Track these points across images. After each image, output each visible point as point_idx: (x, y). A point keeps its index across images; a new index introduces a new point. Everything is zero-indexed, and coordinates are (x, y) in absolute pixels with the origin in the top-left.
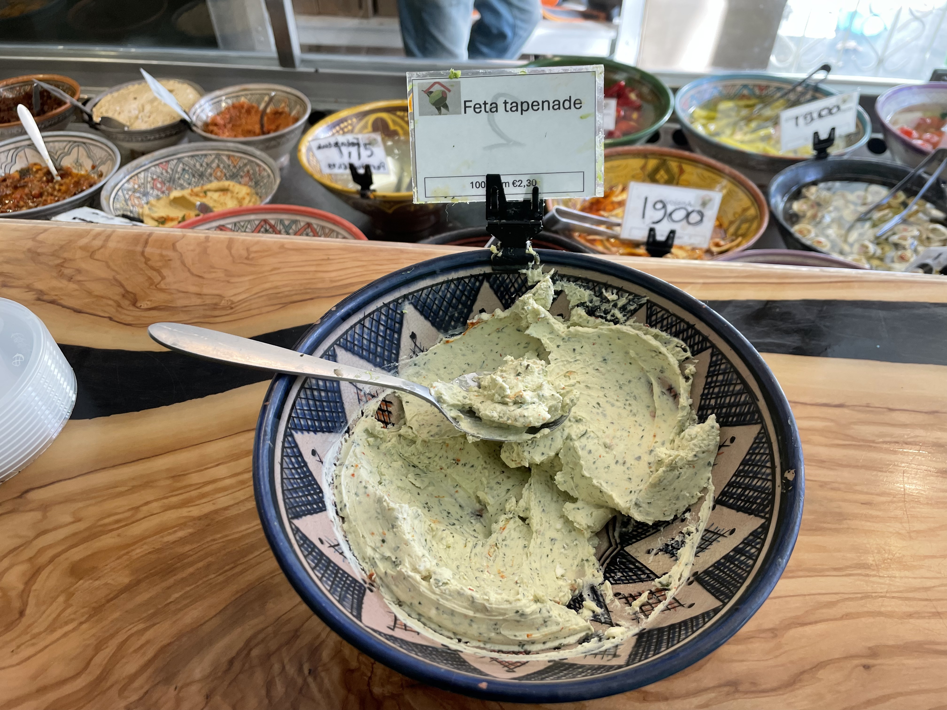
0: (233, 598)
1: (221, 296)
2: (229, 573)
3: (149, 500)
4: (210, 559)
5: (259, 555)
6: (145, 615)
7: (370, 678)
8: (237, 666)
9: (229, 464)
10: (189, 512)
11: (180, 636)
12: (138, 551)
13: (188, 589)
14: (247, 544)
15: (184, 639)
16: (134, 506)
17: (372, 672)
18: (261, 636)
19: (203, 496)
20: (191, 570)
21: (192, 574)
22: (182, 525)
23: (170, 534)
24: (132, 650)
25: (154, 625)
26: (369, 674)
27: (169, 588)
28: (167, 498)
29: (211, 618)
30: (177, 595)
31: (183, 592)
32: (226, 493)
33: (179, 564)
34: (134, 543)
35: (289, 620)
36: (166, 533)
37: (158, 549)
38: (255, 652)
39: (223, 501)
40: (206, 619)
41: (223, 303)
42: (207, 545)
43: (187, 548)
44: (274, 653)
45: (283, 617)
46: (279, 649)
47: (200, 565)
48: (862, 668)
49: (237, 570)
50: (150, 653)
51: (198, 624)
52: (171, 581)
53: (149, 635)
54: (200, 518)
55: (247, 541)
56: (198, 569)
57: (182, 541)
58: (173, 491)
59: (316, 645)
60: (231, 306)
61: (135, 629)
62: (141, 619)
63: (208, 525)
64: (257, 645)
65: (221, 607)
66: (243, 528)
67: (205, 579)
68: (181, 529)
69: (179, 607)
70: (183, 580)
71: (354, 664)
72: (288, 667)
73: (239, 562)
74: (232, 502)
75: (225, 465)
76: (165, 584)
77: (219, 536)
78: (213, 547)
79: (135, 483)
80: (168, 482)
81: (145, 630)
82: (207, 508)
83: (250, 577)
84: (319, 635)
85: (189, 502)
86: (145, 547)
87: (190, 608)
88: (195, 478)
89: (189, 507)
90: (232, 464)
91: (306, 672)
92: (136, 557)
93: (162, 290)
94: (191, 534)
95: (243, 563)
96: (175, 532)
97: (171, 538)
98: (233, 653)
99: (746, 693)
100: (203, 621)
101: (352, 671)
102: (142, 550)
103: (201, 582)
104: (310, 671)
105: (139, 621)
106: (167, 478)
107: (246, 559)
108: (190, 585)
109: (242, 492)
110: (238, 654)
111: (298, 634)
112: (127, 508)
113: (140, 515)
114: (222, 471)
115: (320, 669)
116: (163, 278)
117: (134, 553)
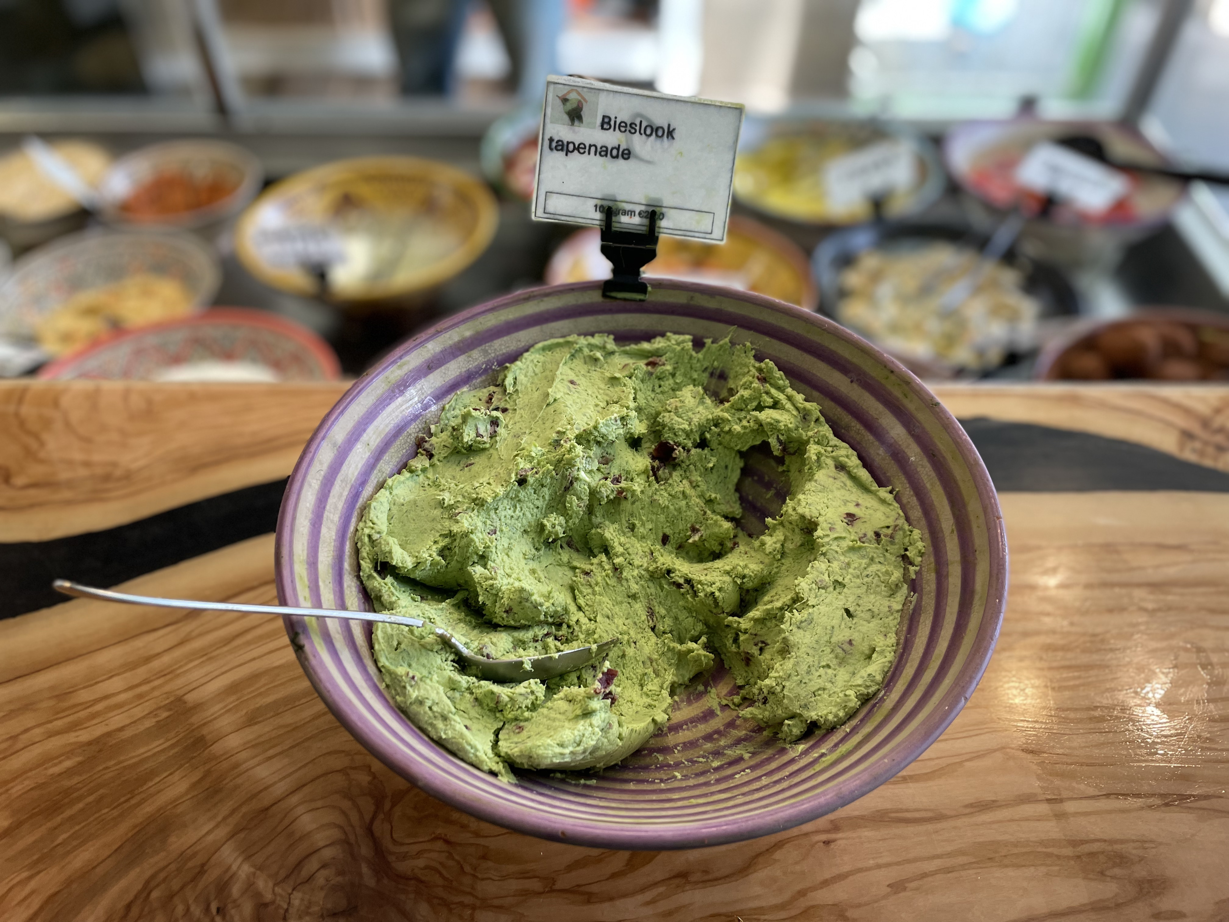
0: (130, 835)
1: (115, 465)
2: (126, 806)
3: (29, 726)
4: (102, 791)
5: (159, 782)
6: (26, 863)
7: (287, 911)
8: (135, 911)
9: (125, 675)
10: (77, 736)
11: (69, 882)
12: (17, 789)
13: (77, 828)
14: (146, 769)
15: (74, 886)
16: (13, 734)
17: (289, 903)
18: (162, 875)
19: (93, 716)
20: (81, 805)
21: (82, 810)
22: (69, 753)
23: (55, 765)
24: (15, 902)
25: (39, 872)
26: (285, 906)
27: (55, 828)
28: (51, 722)
29: (105, 859)
30: (64, 836)
31: (72, 831)
32: (119, 711)
33: (66, 800)
34: (14, 779)
35: (195, 854)
36: (50, 764)
37: (43, 784)
38: (155, 894)
39: (117, 720)
40: (100, 860)
41: (118, 473)
42: (99, 775)
43: (76, 780)
44: (178, 892)
45: (189, 851)
46: (182, 888)
47: (91, 799)
48: (822, 844)
49: (133, 802)
50: (36, 903)
51: (90, 867)
52: (59, 819)
53: (33, 884)
54: (90, 743)
55: (146, 766)
56: (87, 805)
57: (69, 773)
58: (58, 713)
59: (226, 879)
60: (128, 477)
61: (18, 879)
62: (25, 867)
63: (100, 751)
64: (158, 885)
65: (115, 847)
66: (142, 750)
67: (97, 815)
68: (68, 758)
69: (68, 849)
70: (71, 818)
71: (268, 897)
72: (192, 908)
73: (136, 792)
74: (128, 722)
75: (120, 677)
76: (50, 825)
77: (112, 763)
78: (106, 777)
79: (12, 707)
80: (52, 703)
81: (30, 878)
82: (99, 731)
83: (148, 809)
84: (230, 867)
85: (76, 726)
86: (27, 782)
87: (80, 849)
88: (84, 696)
89: (76, 731)
90: (128, 675)
91: (214, 910)
92: (16, 795)
93: (42, 461)
94: (80, 763)
95: (141, 792)
96: (60, 762)
97: (56, 770)
98: (130, 897)
99: (696, 883)
100: (95, 863)
101: (266, 905)
102: (23, 786)
103: (92, 819)
104: (218, 910)
105: (21, 869)
106: (50, 698)
107: (145, 787)
108: (80, 824)
109: (139, 708)
110: (136, 897)
111: (205, 868)
112: (4, 737)
113: (20, 745)
114: (116, 684)
115: (230, 906)
116: (42, 444)
117: (13, 791)
